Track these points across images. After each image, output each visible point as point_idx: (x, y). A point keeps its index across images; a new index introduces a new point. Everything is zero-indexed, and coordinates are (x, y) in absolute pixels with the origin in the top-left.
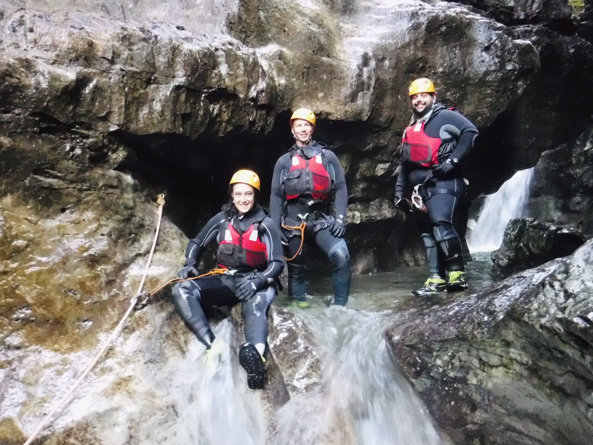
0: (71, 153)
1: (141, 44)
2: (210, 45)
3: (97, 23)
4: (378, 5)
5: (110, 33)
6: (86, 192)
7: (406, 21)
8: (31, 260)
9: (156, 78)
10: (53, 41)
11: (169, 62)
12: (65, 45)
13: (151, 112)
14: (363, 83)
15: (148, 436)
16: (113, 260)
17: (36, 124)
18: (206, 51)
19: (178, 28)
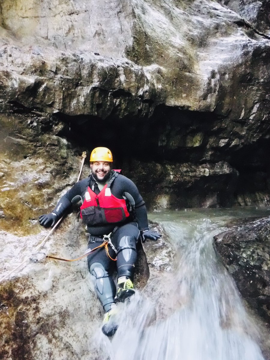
0: (31, 125)
1: (73, 63)
2: (114, 64)
3: (48, 51)
4: (222, 41)
5: (55, 57)
6: (39, 148)
7: (240, 50)
8: (5, 183)
9: (81, 83)
10: (22, 62)
11: (89, 73)
12: (29, 64)
13: (78, 102)
14: (211, 88)
15: (64, 287)
16: (52, 187)
17: (11, 108)
18: (112, 67)
19: (96, 54)
